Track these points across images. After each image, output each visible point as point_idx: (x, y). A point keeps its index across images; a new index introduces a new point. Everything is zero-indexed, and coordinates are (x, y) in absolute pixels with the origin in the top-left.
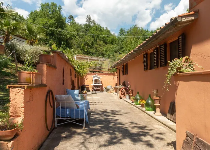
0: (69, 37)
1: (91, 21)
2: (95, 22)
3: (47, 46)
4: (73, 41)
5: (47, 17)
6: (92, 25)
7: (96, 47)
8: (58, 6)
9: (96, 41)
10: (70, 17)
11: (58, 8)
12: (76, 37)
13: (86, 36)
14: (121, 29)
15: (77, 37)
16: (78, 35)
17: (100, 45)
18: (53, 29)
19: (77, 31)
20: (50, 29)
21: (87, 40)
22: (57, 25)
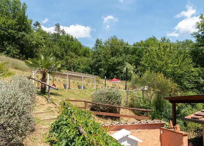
0: (35, 44)
1: (60, 30)
2: (64, 31)
3: (3, 53)
4: (40, 50)
5: (5, 16)
6: (61, 34)
7: (67, 59)
8: (22, 4)
9: (66, 52)
10: (36, 24)
11: (21, 7)
12: (43, 46)
13: (56, 46)
14: (98, 40)
15: (45, 46)
16: (45, 43)
17: (72, 57)
18: (13, 32)
19: (45, 39)
20: (10, 31)
21: (57, 50)
22: (19, 27)
